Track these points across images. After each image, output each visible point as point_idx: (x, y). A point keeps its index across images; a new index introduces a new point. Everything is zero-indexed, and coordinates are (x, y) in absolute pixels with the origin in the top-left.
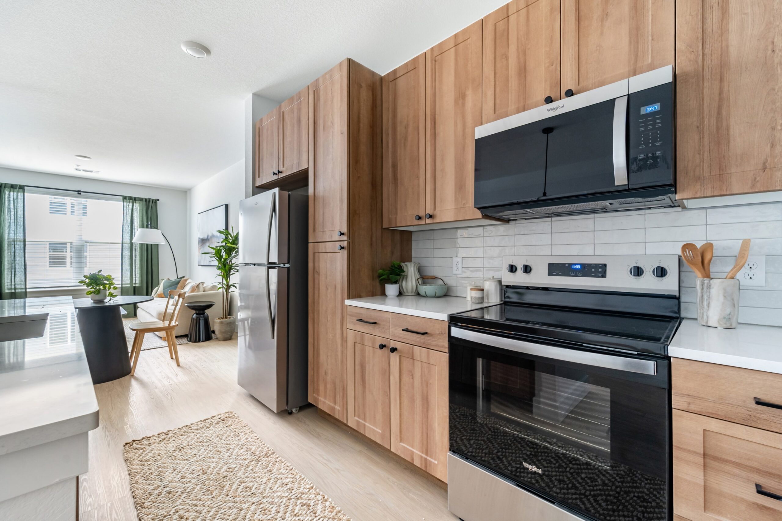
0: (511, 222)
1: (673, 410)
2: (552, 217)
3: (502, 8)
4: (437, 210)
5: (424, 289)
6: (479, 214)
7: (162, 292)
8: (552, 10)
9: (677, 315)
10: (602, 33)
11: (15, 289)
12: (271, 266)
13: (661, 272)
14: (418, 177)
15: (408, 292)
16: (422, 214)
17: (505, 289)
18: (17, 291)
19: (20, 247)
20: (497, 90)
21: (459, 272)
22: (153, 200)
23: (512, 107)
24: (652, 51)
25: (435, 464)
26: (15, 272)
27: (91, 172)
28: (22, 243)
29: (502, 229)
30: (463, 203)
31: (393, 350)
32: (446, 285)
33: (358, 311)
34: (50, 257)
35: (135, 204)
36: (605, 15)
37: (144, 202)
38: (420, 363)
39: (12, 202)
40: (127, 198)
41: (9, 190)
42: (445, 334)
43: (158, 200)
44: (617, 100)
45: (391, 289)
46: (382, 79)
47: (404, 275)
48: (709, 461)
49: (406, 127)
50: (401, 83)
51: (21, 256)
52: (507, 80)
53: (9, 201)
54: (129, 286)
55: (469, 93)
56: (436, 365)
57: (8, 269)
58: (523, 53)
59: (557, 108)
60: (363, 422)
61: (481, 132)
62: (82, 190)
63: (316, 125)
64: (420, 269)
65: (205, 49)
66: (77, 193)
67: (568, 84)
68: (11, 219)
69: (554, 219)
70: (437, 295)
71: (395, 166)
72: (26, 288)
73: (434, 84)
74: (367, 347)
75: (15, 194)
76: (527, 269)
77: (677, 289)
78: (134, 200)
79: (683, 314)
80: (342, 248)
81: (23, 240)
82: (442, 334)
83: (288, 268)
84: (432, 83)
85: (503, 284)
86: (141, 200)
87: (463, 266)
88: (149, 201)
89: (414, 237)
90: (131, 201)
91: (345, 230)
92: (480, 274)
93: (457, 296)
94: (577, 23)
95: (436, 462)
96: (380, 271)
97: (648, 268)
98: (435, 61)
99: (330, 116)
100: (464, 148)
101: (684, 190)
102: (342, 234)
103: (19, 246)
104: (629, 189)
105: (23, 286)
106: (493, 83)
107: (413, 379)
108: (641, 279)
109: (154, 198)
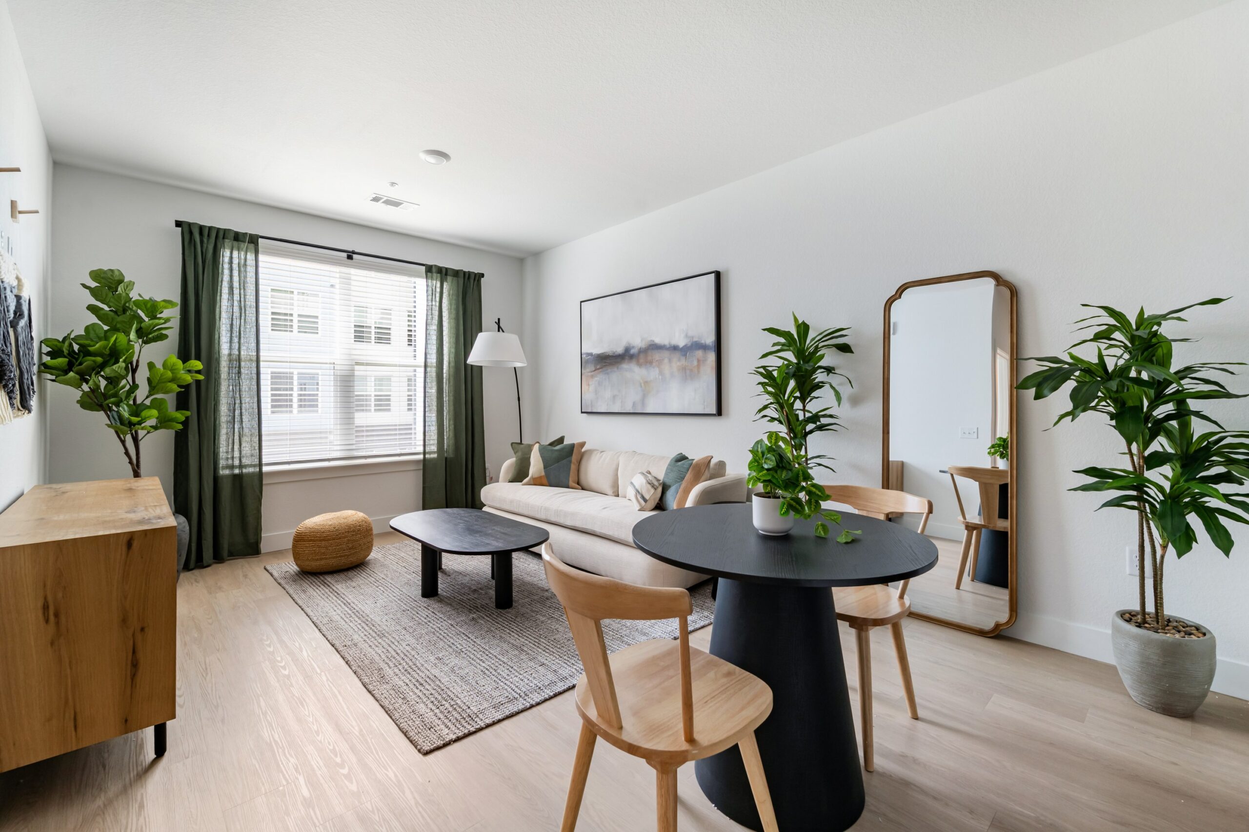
7: (543, 474)
11: (241, 466)
18: (244, 471)
19: (251, 373)
22: (475, 275)
28: (254, 365)
35: (445, 284)
37: (461, 281)
39: (236, 273)
40: (434, 270)
41: (230, 244)
43: (482, 275)
51: (252, 392)
53: (231, 270)
54: (435, 456)
57: (228, 422)
62: (357, 250)
66: (345, 255)
68: (234, 310)
72: (260, 465)
75: (243, 253)
78: (443, 273)
81: (255, 358)
86: (456, 273)
88: (469, 278)
90: (439, 276)
103: (248, 369)
105: (256, 461)
109: (477, 272)
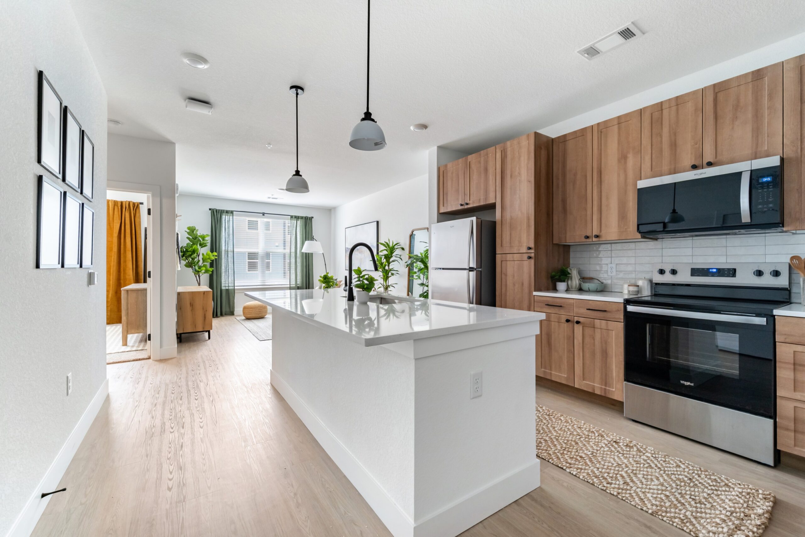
0: (659, 240)
1: (777, 343)
2: (693, 237)
3: (657, 104)
4: (602, 232)
5: (586, 286)
6: (639, 236)
8: (696, 110)
9: (788, 300)
10: (733, 128)
11: (228, 286)
12: (471, 269)
13: (776, 274)
14: (586, 210)
15: (572, 288)
16: (589, 234)
17: (655, 286)
18: (230, 288)
19: (231, 256)
20: (654, 156)
21: (614, 274)
22: (310, 218)
23: (665, 168)
24: (768, 142)
25: (612, 391)
26: (228, 274)
27: (276, 199)
28: (232, 253)
29: (651, 244)
30: (625, 228)
31: (578, 322)
32: (602, 283)
33: (545, 299)
34: (248, 263)
35: (298, 221)
36: (735, 118)
37: (304, 220)
38: (599, 330)
39: (227, 223)
40: (293, 217)
41: (225, 214)
42: (621, 310)
43: (312, 218)
44: (743, 172)
45: (561, 286)
46: (553, 140)
47: (569, 277)
48: (797, 367)
49: (575, 175)
50: (570, 145)
51: (232, 262)
52: (661, 150)
53: (225, 222)
54: (294, 286)
55: (630, 157)
56: (613, 330)
58: (674, 134)
59: (701, 174)
60: (550, 371)
61: (642, 184)
62: (265, 213)
63: (503, 174)
64: (580, 273)
65: (425, 127)
66: (262, 214)
67: (709, 157)
69: (694, 238)
70: (598, 290)
71: (564, 201)
72: (234, 286)
73: (600, 147)
74: (553, 322)
75: (228, 217)
76: (674, 272)
77: (787, 283)
78: (297, 218)
79: (793, 300)
80: (530, 258)
81: (232, 251)
82: (618, 310)
83: (481, 271)
84: (599, 147)
85: (654, 282)
86: (302, 218)
87: (617, 270)
88: (307, 219)
89: (571, 249)
90: (296, 219)
91: (532, 245)
92: (633, 276)
93: (612, 292)
94: (715, 120)
95: (614, 390)
96: (553, 274)
97: (767, 271)
98: (601, 132)
99: (517, 169)
100: (626, 192)
101: (788, 225)
102: (530, 248)
103: (230, 254)
104: (751, 225)
106: (650, 152)
107: (594, 340)
108: (762, 278)
109: (310, 216)
